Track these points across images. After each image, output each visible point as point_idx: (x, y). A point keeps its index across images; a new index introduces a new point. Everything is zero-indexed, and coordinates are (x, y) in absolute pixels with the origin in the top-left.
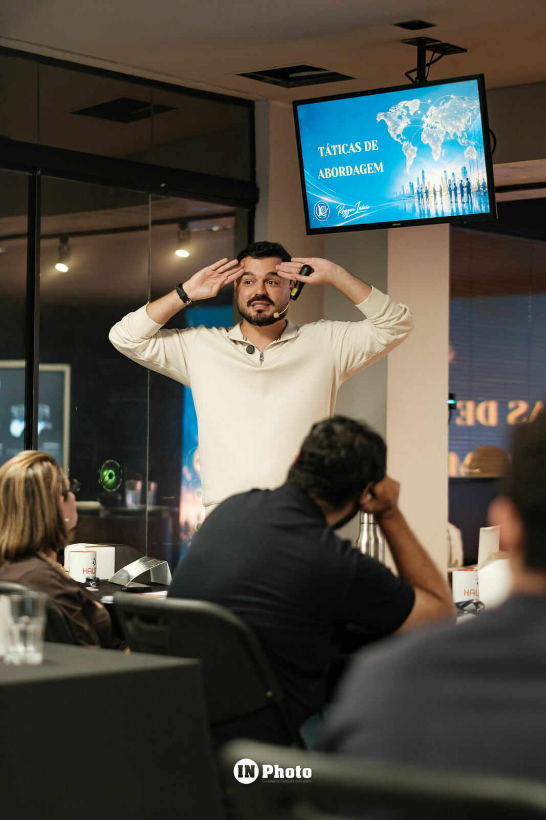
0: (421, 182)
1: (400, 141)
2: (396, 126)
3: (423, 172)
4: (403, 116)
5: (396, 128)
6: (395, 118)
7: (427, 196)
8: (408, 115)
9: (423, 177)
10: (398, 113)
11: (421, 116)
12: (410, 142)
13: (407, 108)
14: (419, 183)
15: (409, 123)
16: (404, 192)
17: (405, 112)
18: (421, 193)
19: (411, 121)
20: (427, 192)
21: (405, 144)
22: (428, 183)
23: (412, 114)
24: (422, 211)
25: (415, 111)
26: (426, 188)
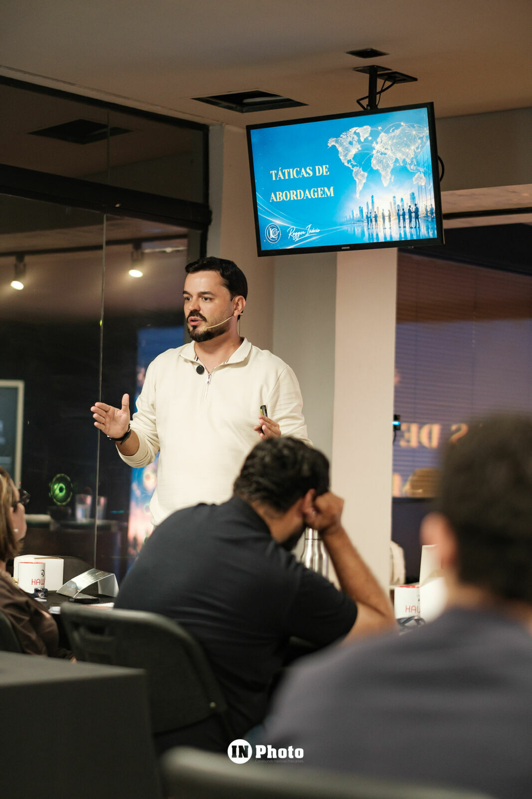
0: (370, 207)
1: (351, 167)
2: (347, 152)
3: (372, 197)
4: (354, 142)
5: (347, 154)
6: (346, 144)
7: (376, 221)
8: (359, 141)
9: (373, 202)
10: (350, 139)
11: (372, 142)
12: (360, 168)
13: (358, 134)
14: (368, 208)
15: (360, 149)
16: (353, 217)
17: (356, 138)
18: (370, 217)
19: (361, 147)
20: (376, 217)
21: (355, 169)
22: (378, 208)
23: (362, 140)
24: (371, 234)
25: (365, 137)
26: (375, 212)
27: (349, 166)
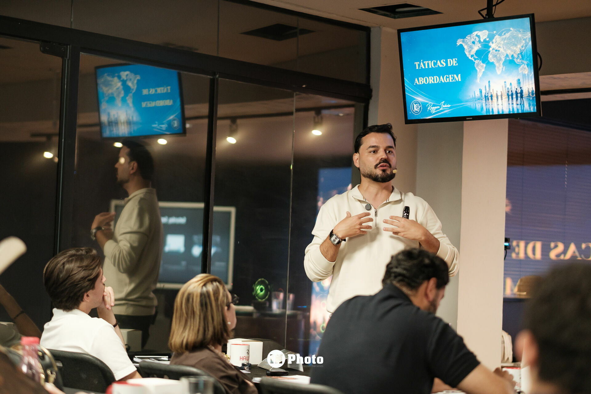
0: (488, 89)
1: (473, 60)
2: (470, 49)
3: (489, 82)
4: (476, 42)
6: (470, 43)
7: (492, 99)
8: (480, 41)
9: (489, 86)
10: (473, 40)
11: (489, 42)
12: (480, 60)
13: (478, 36)
14: (486, 90)
15: (480, 47)
16: (475, 96)
17: (477, 39)
18: (487, 96)
19: (481, 45)
20: (492, 96)
21: (476, 62)
22: (493, 90)
23: (482, 40)
24: (488, 109)
25: (484, 39)
26: (491, 93)
27: (472, 59)
